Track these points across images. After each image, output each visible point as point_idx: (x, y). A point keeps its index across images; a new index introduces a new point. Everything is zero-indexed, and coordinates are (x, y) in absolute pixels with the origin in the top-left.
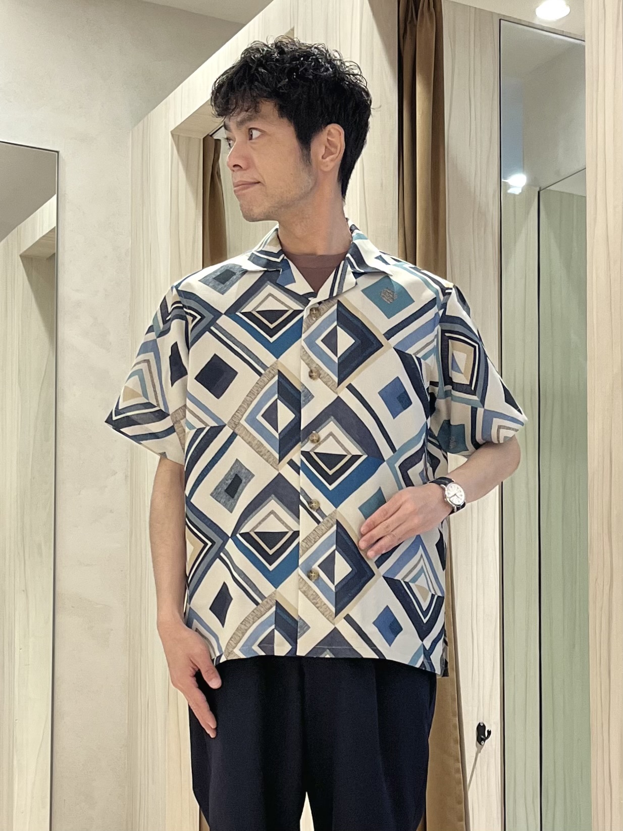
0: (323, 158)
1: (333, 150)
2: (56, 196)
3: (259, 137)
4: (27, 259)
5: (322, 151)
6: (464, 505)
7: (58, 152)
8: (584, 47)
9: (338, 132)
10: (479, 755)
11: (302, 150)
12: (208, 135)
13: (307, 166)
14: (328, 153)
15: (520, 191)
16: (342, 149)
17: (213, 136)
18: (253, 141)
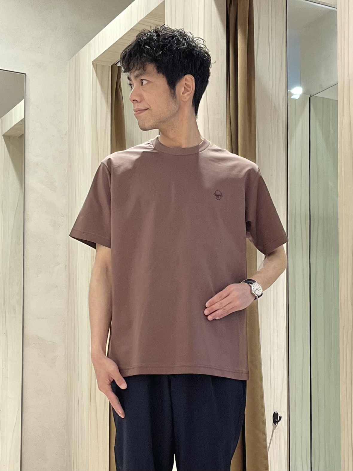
0: (183, 94)
1: (189, 89)
2: (24, 100)
3: (147, 84)
4: (7, 137)
5: (183, 90)
6: (262, 295)
7: (25, 74)
8: (336, 12)
9: (191, 79)
10: (274, 431)
11: (170, 90)
12: (114, 64)
13: (173, 99)
14: (186, 90)
15: (299, 97)
16: (193, 87)
17: (117, 64)
18: (143, 86)
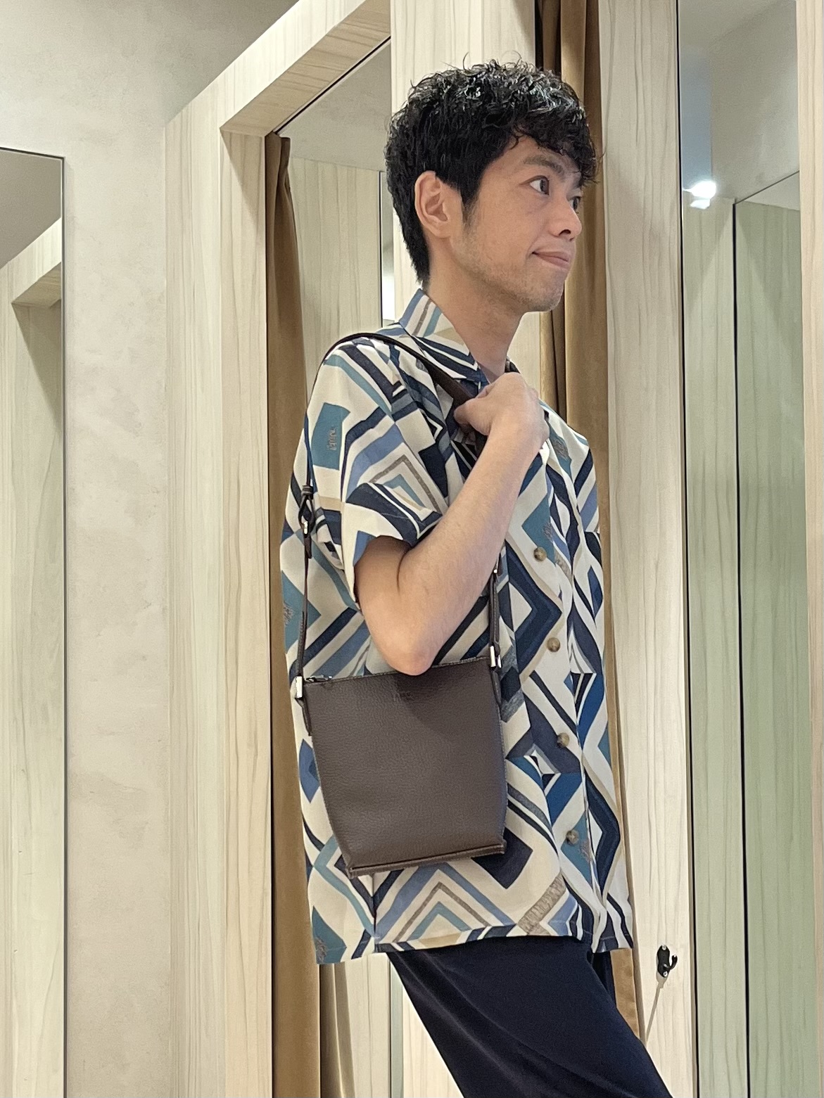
2: (61, 219)
4: (23, 308)
7: (62, 158)
10: (661, 990)
12: (272, 132)
15: (708, 205)
17: (279, 133)
